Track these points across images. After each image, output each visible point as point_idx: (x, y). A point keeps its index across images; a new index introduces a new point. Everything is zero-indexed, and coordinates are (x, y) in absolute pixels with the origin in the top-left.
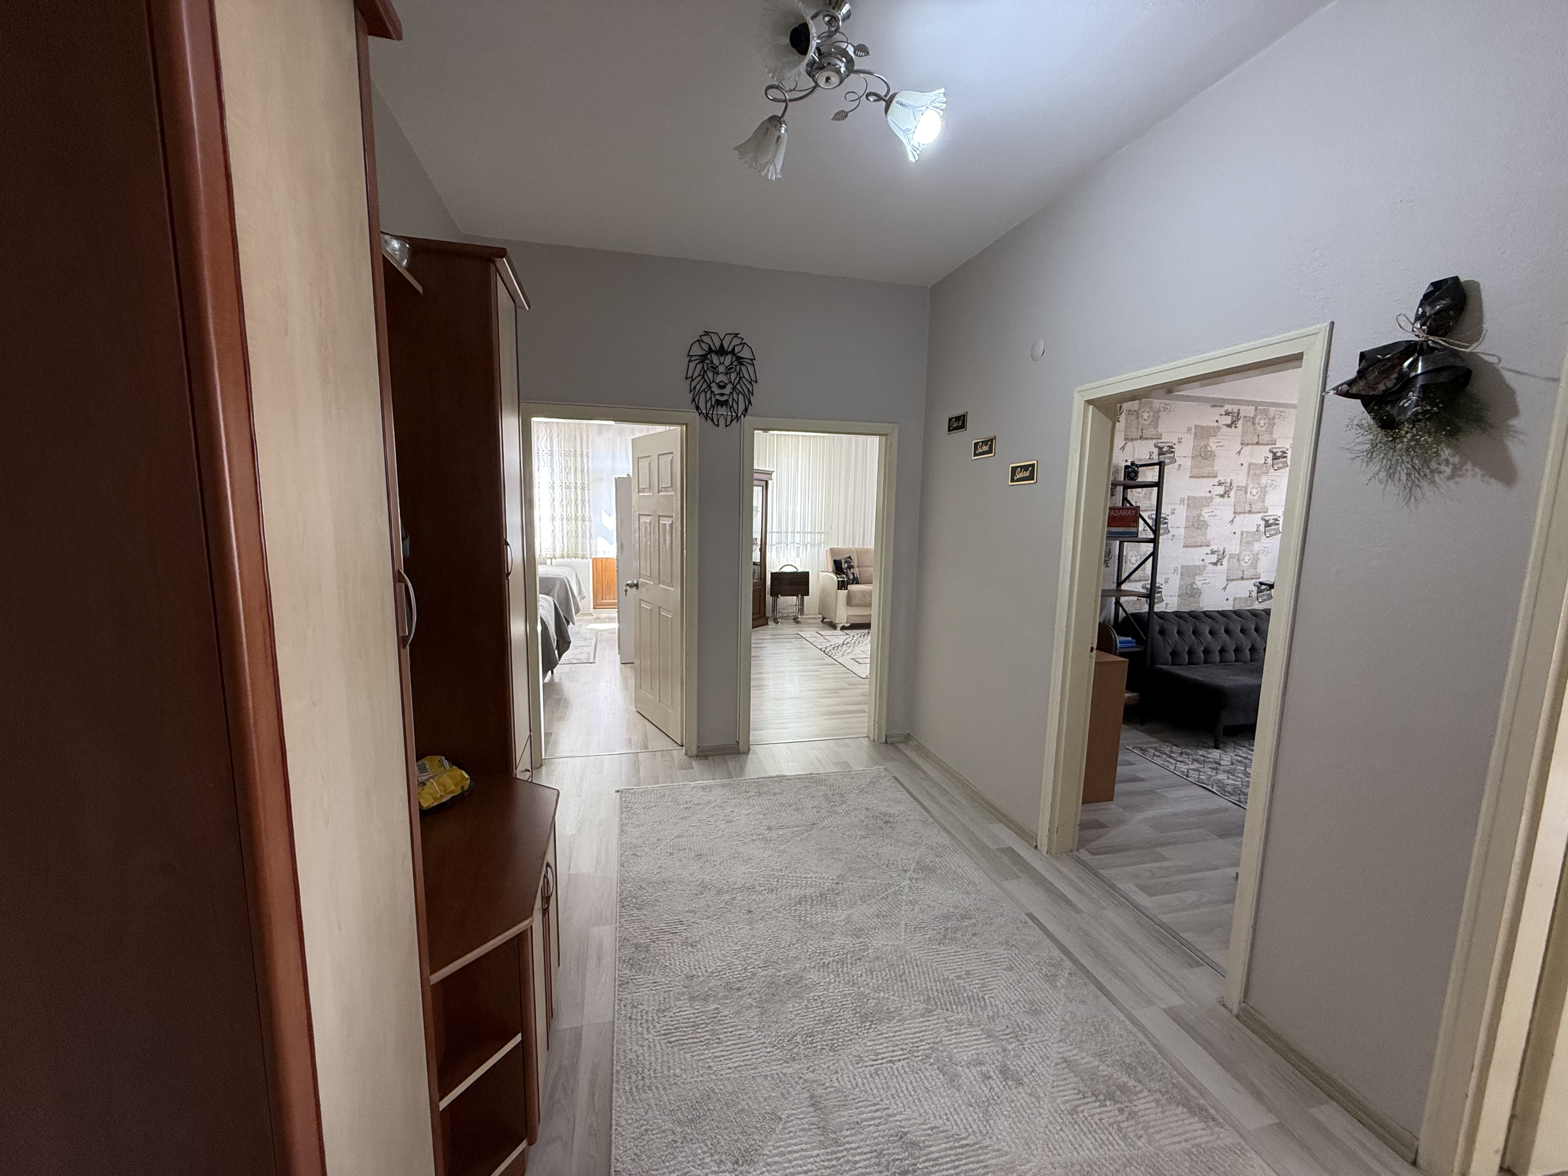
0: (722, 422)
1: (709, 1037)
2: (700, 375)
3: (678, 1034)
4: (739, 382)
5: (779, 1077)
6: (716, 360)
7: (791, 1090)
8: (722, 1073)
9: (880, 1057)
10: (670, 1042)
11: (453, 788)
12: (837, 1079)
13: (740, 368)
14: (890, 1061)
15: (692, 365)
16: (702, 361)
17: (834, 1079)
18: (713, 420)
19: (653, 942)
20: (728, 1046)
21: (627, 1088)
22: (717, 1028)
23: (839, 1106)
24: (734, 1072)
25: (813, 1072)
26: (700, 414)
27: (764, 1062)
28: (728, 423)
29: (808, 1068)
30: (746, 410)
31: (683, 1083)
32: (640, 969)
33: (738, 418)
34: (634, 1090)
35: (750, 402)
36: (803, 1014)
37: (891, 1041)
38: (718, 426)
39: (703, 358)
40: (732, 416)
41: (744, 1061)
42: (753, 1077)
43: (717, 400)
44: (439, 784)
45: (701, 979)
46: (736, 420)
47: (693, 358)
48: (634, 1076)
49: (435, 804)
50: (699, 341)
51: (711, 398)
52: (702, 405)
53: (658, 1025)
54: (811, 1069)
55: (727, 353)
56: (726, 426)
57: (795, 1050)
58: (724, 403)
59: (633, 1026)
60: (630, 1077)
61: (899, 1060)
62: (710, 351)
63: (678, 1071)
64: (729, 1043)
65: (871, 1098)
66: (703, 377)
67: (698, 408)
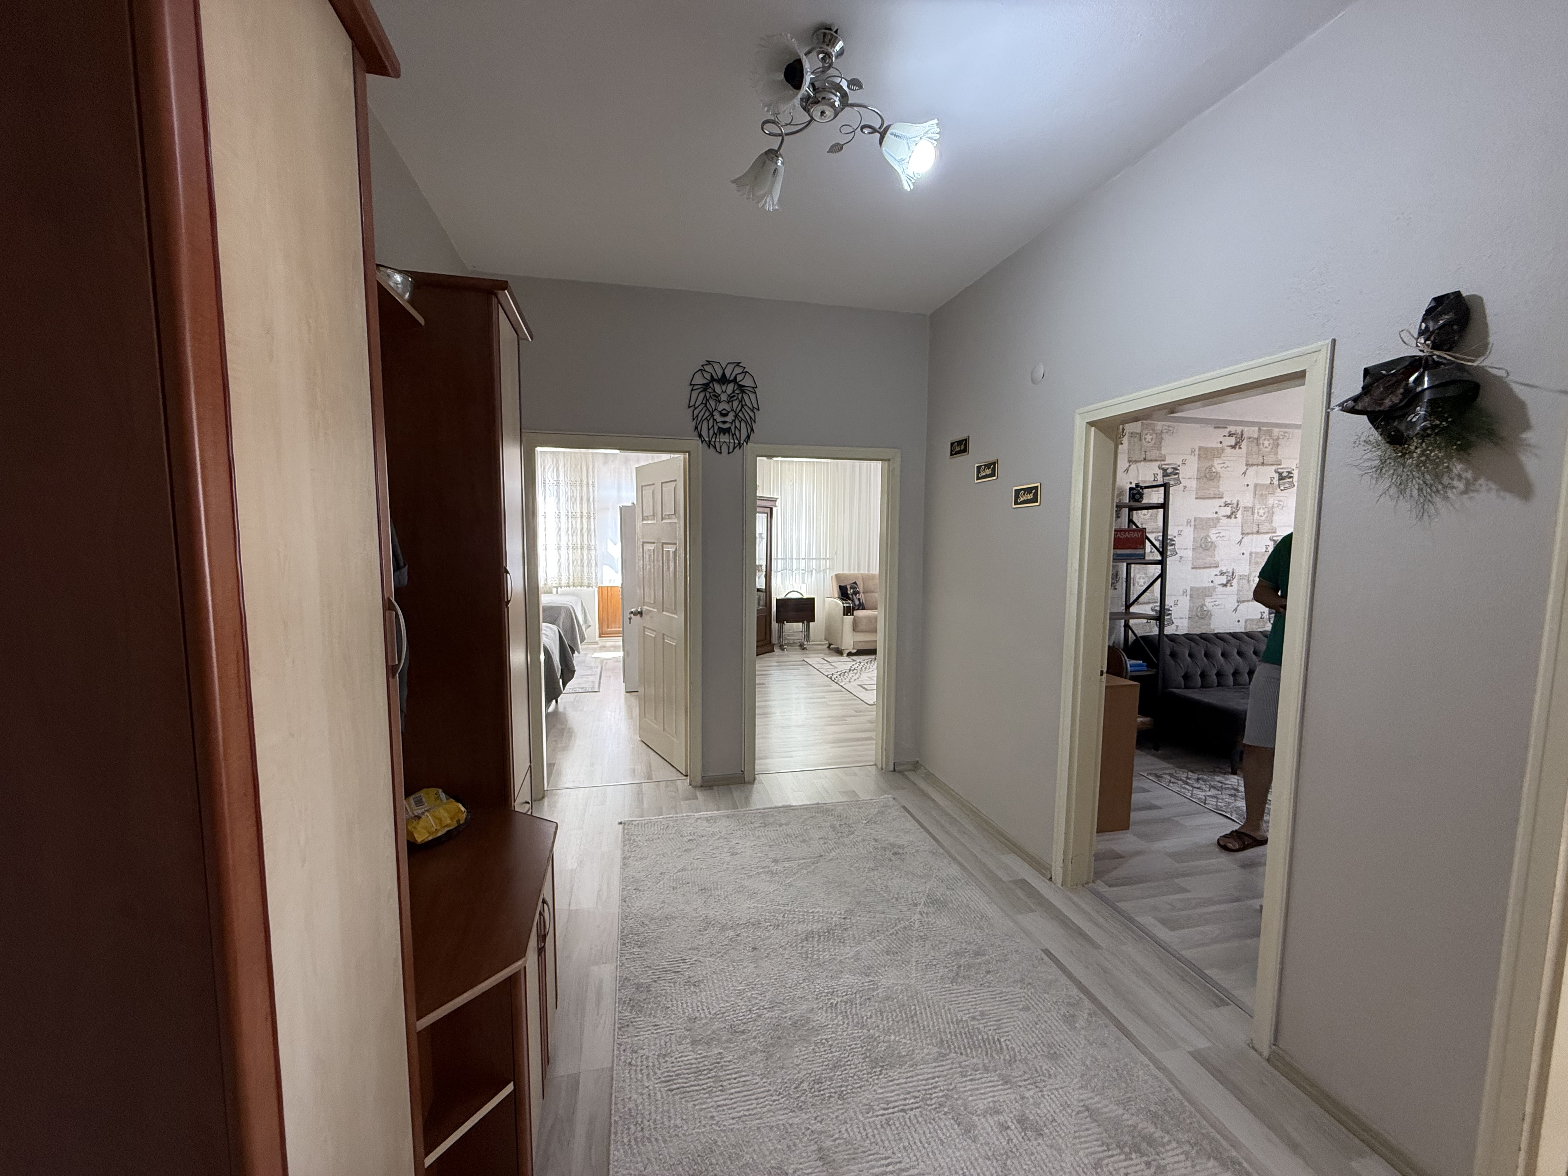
0: (725, 449)
1: (712, 1084)
2: (702, 403)
3: (680, 1081)
4: (741, 410)
5: (786, 1128)
6: (718, 388)
7: (798, 1141)
8: (725, 1123)
9: (890, 1105)
10: (672, 1090)
11: (449, 821)
12: (847, 1130)
13: (742, 396)
14: (903, 1110)
15: (695, 394)
16: (705, 390)
17: (843, 1130)
18: (715, 448)
19: (655, 981)
20: (732, 1094)
21: (626, 1140)
22: (720, 1074)
23: (849, 1160)
24: (737, 1123)
25: (821, 1122)
26: (702, 442)
27: (769, 1111)
28: (731, 450)
29: (816, 1119)
30: (748, 437)
31: (684, 1135)
32: (641, 1011)
33: (740, 445)
34: (633, 1143)
35: (752, 430)
36: (810, 1059)
37: (902, 1088)
38: (721, 453)
39: (705, 387)
40: (735, 443)
41: (748, 1110)
42: (758, 1128)
43: (719, 428)
44: (435, 818)
45: (704, 1021)
46: (738, 447)
47: (695, 387)
48: (632, 1127)
49: (430, 838)
50: (701, 370)
51: (713, 426)
52: (704, 433)
53: (659, 1072)
54: (819, 1119)
55: (729, 382)
56: (729, 453)
57: (802, 1099)
58: (728, 430)
59: (633, 1072)
60: (629, 1129)
61: (912, 1109)
62: (713, 379)
63: (679, 1122)
64: (733, 1091)
65: (882, 1151)
66: (706, 406)
67: (700, 436)
